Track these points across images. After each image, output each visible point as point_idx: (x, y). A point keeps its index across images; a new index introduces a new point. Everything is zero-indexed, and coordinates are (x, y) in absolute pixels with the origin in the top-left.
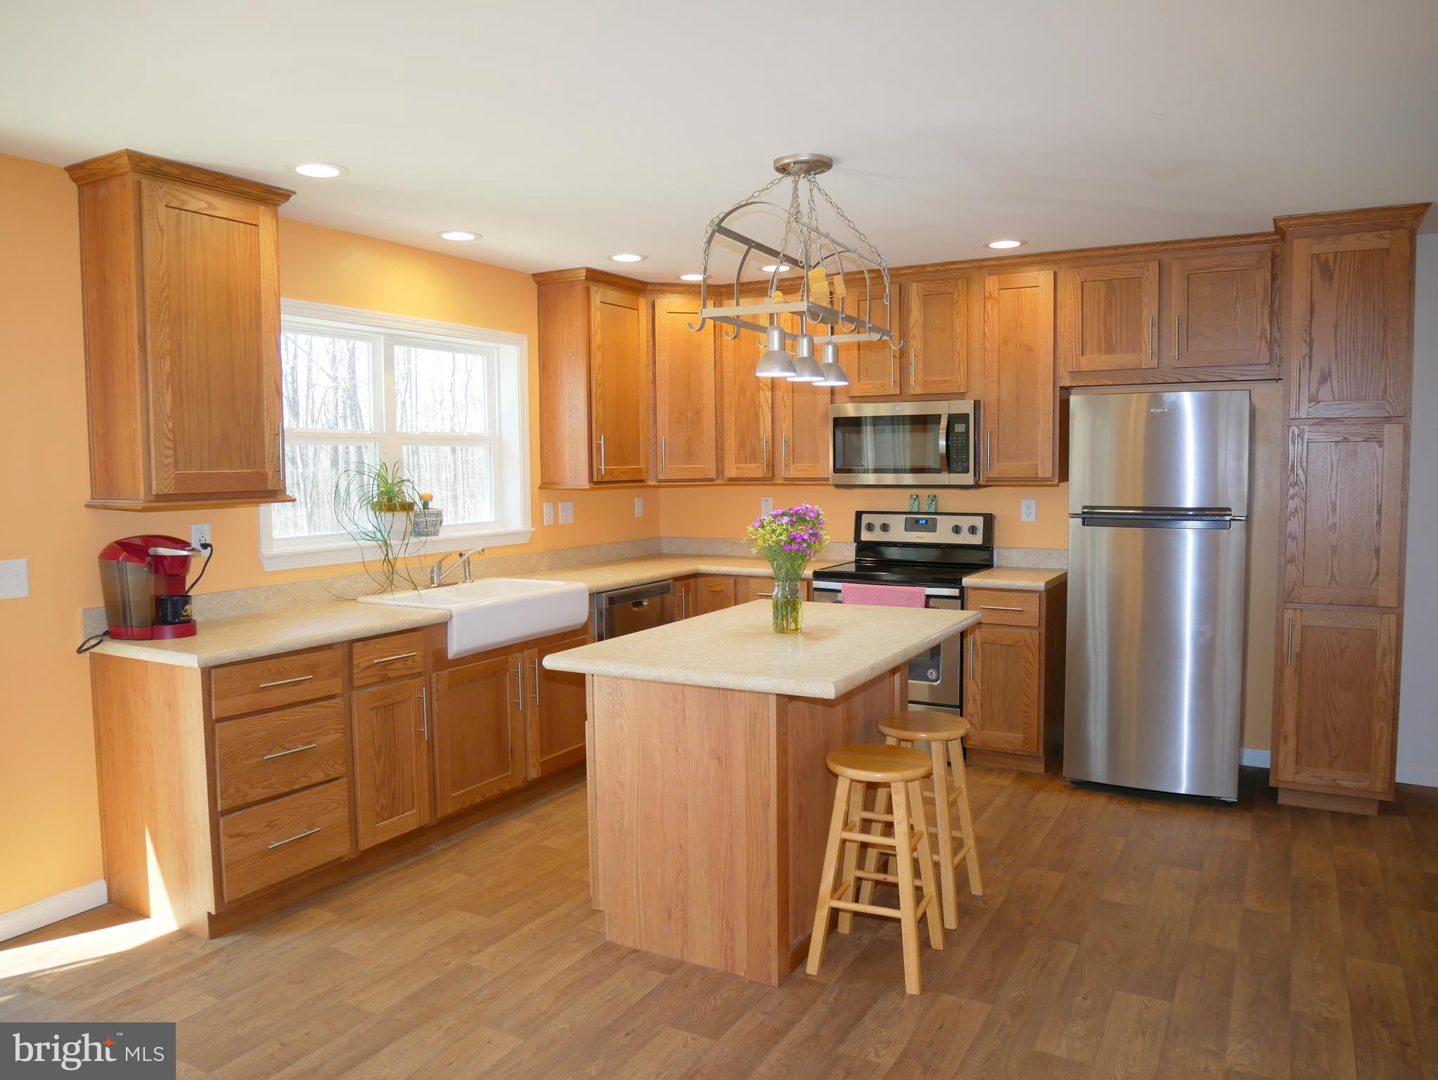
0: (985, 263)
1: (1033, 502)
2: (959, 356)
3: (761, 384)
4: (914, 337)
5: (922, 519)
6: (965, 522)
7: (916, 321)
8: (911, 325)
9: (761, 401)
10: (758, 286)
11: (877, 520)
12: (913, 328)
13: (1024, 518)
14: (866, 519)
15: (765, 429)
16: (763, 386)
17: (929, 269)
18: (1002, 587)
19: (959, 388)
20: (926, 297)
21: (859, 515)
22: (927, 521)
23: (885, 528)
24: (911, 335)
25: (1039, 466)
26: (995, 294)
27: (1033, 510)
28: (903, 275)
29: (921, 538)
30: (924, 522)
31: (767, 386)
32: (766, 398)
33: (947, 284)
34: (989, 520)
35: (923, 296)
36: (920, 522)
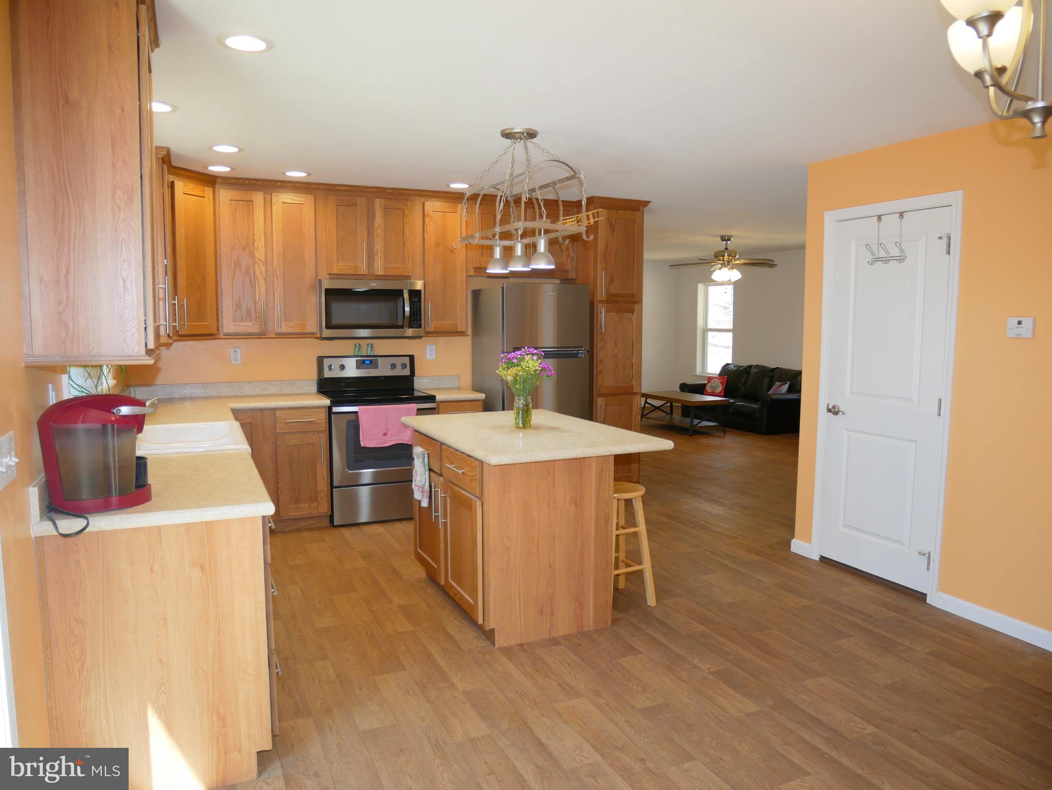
0: (426, 193)
1: (433, 347)
2: (408, 252)
3: (256, 260)
4: (378, 236)
5: (368, 360)
6: (398, 361)
7: (379, 225)
8: (376, 227)
9: (256, 273)
10: (253, 182)
11: (336, 363)
12: (377, 230)
13: (428, 357)
14: (326, 362)
15: (260, 295)
16: (258, 261)
17: (388, 191)
18: (460, 399)
19: (409, 273)
20: (386, 210)
21: (320, 360)
22: (371, 362)
23: (343, 367)
24: (376, 234)
25: (459, 324)
26: (431, 214)
27: (434, 352)
28: (368, 192)
29: (369, 373)
30: (369, 362)
31: (262, 262)
32: (261, 271)
33: (400, 202)
34: (412, 358)
35: (385, 208)
36: (366, 362)
